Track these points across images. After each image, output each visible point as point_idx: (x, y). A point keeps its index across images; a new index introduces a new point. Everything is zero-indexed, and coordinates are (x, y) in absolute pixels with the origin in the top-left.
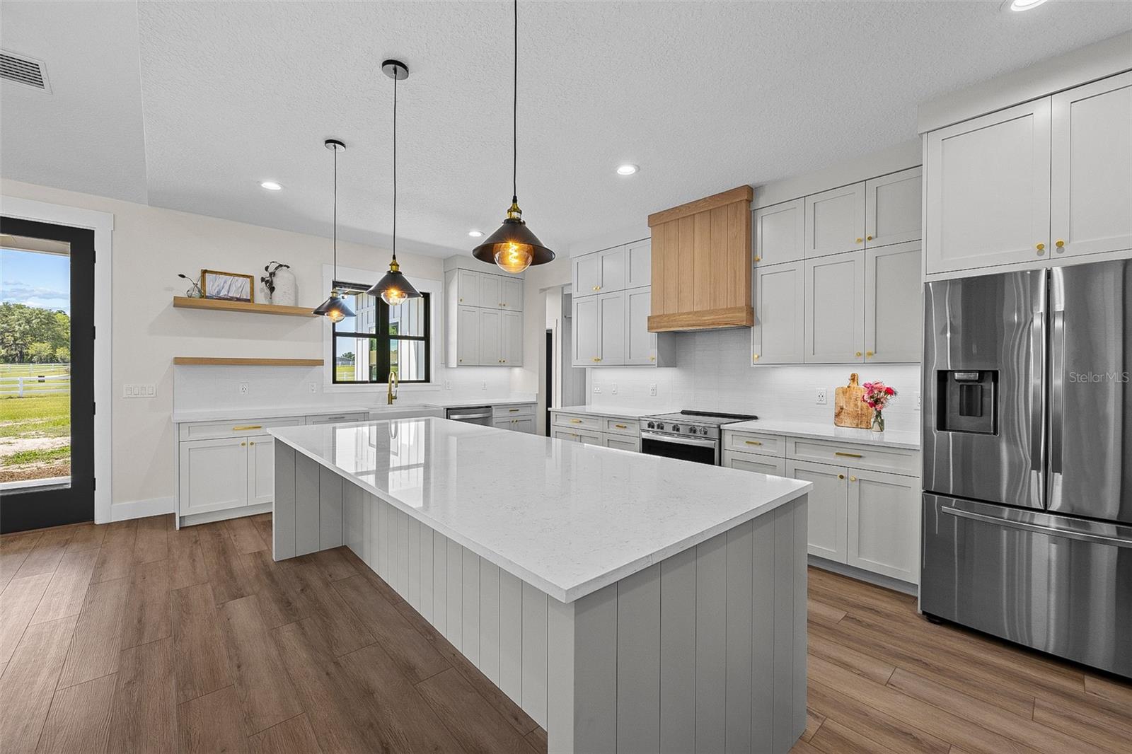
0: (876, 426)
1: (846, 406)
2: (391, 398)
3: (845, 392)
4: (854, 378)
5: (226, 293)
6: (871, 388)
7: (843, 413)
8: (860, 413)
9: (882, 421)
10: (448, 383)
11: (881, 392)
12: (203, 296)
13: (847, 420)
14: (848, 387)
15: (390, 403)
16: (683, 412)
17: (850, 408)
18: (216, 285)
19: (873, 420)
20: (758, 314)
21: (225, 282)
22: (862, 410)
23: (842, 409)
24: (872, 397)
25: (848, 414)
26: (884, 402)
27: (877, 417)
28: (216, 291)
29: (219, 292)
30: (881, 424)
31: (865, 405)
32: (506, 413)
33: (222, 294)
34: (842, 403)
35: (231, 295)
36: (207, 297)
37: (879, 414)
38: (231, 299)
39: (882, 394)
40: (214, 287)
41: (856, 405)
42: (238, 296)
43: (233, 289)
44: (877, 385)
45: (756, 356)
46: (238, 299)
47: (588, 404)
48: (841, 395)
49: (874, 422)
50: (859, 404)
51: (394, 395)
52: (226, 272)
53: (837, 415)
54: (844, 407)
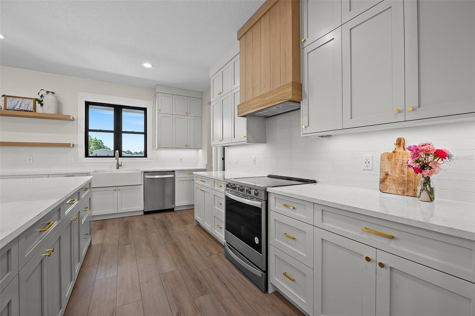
0: (425, 195)
1: (392, 172)
2: (118, 166)
3: (390, 157)
4: (400, 142)
5: (19, 108)
6: (416, 151)
7: (388, 179)
8: (406, 179)
9: (432, 189)
10: (157, 158)
11: (428, 155)
12: (5, 109)
13: (393, 187)
14: (394, 152)
15: (118, 168)
16: (269, 176)
17: (395, 174)
18: (13, 103)
19: (419, 188)
20: (305, 88)
21: (18, 102)
22: (408, 176)
23: (387, 175)
24: (417, 161)
25: (393, 179)
26: (434, 167)
27: (425, 184)
28: (13, 106)
29: (14, 107)
30: (431, 193)
31: (412, 170)
32: (185, 175)
33: (16, 108)
34: (388, 169)
35: (21, 109)
36: (8, 110)
37: (427, 180)
38: (22, 110)
39: (431, 158)
40: (11, 105)
41: (402, 171)
42: (26, 109)
43: (23, 105)
44: (423, 147)
45: (304, 127)
46: (25, 111)
47: (226, 171)
48: (386, 161)
49: (422, 190)
50: (406, 170)
51: (120, 164)
52: (19, 96)
53: (382, 181)
54: (390, 173)
